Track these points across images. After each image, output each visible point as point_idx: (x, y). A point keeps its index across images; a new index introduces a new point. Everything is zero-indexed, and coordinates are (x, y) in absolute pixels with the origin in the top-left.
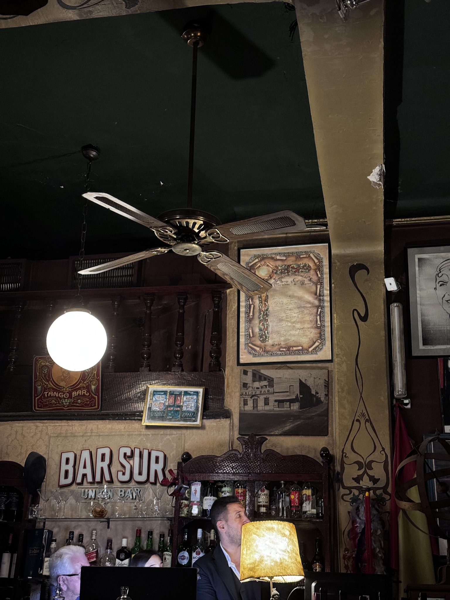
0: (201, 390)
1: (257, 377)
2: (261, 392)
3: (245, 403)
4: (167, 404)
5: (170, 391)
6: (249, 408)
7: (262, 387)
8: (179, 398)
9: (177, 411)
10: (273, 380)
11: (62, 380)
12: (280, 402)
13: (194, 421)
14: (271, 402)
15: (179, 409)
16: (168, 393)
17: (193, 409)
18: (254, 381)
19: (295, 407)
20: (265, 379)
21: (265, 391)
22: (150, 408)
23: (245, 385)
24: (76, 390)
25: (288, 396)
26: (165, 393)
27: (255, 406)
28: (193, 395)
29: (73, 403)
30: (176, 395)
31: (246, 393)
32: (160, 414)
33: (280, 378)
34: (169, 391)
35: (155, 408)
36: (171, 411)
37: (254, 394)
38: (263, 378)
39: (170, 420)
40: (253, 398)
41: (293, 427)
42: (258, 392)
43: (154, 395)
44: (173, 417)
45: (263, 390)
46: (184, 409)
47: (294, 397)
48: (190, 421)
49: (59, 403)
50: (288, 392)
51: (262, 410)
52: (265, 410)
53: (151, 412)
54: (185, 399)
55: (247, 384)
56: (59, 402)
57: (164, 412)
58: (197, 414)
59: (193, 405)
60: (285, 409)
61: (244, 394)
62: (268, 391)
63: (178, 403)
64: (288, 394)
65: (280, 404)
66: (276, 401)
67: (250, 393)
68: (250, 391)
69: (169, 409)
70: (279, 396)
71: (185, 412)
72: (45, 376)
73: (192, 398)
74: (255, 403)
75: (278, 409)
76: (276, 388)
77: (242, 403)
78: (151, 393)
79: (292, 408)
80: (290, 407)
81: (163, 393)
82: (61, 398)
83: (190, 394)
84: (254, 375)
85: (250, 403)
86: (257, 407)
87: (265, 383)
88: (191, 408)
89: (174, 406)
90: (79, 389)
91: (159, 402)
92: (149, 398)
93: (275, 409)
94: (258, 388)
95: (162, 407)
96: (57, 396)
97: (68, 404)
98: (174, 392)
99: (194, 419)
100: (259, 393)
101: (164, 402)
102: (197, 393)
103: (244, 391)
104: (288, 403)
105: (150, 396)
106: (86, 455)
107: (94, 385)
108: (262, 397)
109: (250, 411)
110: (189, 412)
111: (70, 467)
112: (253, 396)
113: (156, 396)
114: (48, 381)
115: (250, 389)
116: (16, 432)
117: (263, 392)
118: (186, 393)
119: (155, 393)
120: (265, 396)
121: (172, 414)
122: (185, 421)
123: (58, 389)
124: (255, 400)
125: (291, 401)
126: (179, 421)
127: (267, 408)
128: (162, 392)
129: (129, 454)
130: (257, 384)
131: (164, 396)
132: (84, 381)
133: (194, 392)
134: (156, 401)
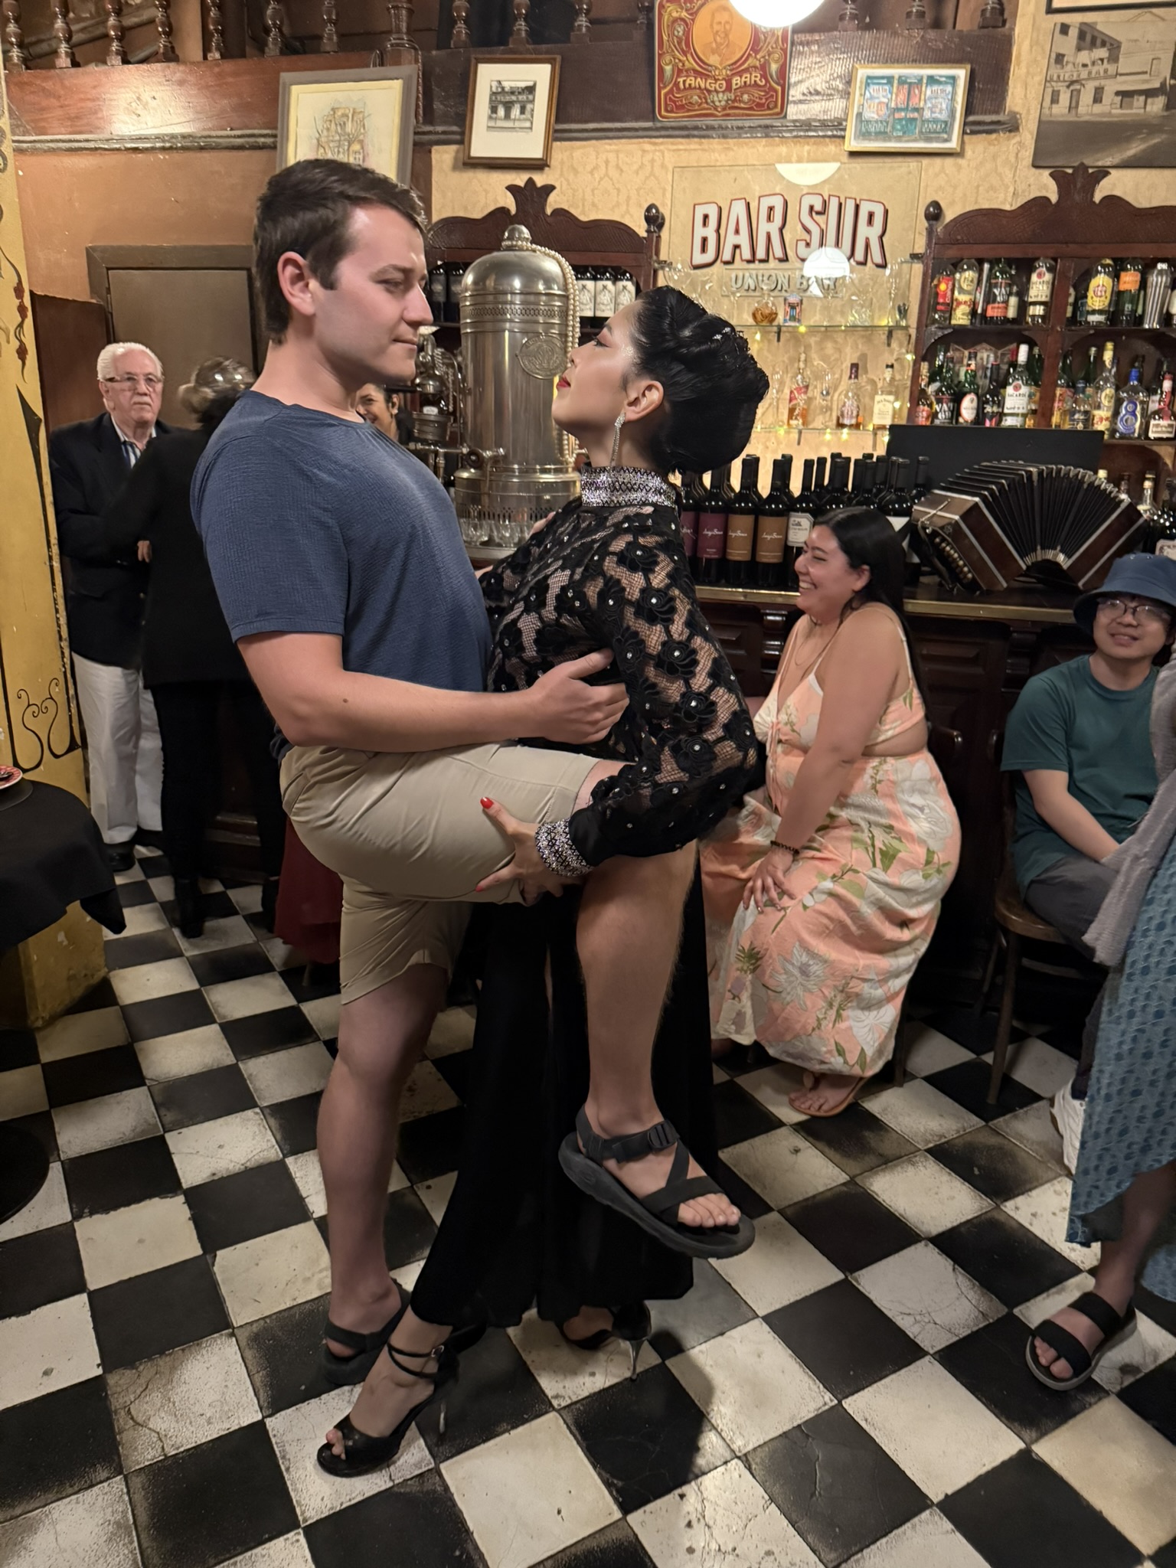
0: (961, 74)
1: (1088, 38)
2: (1090, 73)
3: (1055, 100)
4: (893, 105)
5: (900, 77)
6: (1060, 110)
7: (1093, 63)
8: (917, 91)
9: (914, 119)
10: (1119, 47)
11: (713, 52)
12: (1126, 95)
13: (946, 141)
14: (1108, 97)
15: (916, 115)
16: (896, 82)
17: (944, 116)
18: (1079, 49)
19: (1157, 105)
20: (1103, 44)
21: (1098, 72)
22: (859, 115)
23: (1060, 58)
24: (740, 74)
25: (1146, 81)
26: (890, 80)
27: (1074, 104)
28: (946, 83)
29: (734, 101)
30: (910, 84)
31: (1059, 77)
32: (880, 127)
33: (1136, 41)
34: (897, 77)
35: (870, 114)
36: (900, 120)
37: (1075, 78)
38: (1098, 42)
39: (899, 139)
40: (1072, 88)
41: (1144, 151)
42: (1084, 74)
43: (867, 85)
44: (904, 133)
45: (1094, 70)
46: (927, 114)
47: (1157, 85)
48: (938, 140)
49: (707, 103)
50: (1146, 73)
51: (1088, 114)
52: (1092, 115)
53: (861, 121)
54: (929, 93)
55: (1063, 56)
56: (706, 99)
57: (887, 123)
58: (952, 125)
59: (944, 106)
60: (1134, 111)
61: (1055, 78)
62: (1106, 71)
63: (914, 103)
64: (1146, 77)
65: (1126, 100)
66: (1118, 93)
67: (1067, 76)
68: (1068, 72)
69: (897, 116)
70: (1125, 82)
71: (928, 121)
72: (679, 43)
73: (943, 91)
74: (1075, 97)
75: (1119, 111)
76: (1124, 65)
77: (1048, 99)
78: (861, 82)
79: (1148, 108)
80: (1145, 108)
81: (885, 81)
82: (709, 92)
83: (938, 82)
84: (1082, 35)
85: (1065, 98)
86: (1077, 107)
87: (1103, 53)
88: (940, 112)
89: (906, 109)
90: (746, 70)
91: (877, 101)
92: (857, 93)
93: (1114, 111)
94: (1085, 65)
95: (884, 111)
96: (703, 86)
97: (723, 103)
98: (907, 77)
99: (945, 136)
100: (1086, 76)
101: (886, 100)
102: (953, 79)
103: (1055, 71)
104: (1142, 98)
105: (860, 88)
106: (739, 209)
107: (776, 62)
108: (1090, 86)
109: (1062, 116)
110: (936, 121)
111: (710, 232)
112: (1072, 83)
113: (872, 87)
114: (685, 53)
115: (1070, 66)
116: (607, 162)
117: (1093, 75)
118: (932, 80)
119: (870, 80)
120: (1096, 83)
121: (902, 126)
122: (928, 140)
123: (703, 71)
124: (1075, 93)
125: (1149, 93)
126: (915, 140)
127: (1098, 109)
128: (883, 78)
129: (818, 207)
130: (1084, 57)
131: (887, 87)
132: (756, 52)
133: (948, 77)
134: (872, 98)
